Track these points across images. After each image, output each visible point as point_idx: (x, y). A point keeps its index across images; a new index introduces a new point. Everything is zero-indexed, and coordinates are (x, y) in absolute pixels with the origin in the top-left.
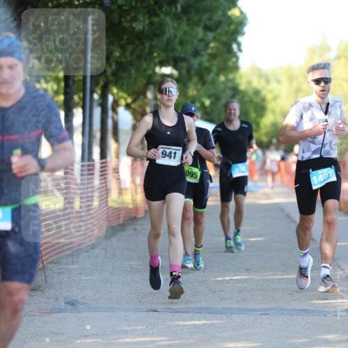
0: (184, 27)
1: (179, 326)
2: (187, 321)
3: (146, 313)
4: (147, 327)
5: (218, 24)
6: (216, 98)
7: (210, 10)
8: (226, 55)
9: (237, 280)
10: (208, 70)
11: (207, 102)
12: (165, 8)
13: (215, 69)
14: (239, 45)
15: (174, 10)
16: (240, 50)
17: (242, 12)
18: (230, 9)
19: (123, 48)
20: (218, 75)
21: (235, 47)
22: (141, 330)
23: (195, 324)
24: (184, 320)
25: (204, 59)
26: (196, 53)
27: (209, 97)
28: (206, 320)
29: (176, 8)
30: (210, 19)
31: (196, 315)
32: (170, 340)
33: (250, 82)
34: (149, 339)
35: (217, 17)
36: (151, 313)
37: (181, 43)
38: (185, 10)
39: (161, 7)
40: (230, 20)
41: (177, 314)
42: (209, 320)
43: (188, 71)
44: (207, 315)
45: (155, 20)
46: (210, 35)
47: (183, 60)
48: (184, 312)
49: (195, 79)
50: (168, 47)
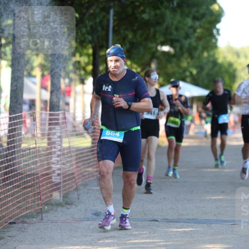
0: (178, 17)
1: (173, 232)
2: (179, 228)
3: (150, 222)
4: (150, 232)
5: (203, 16)
6: (200, 68)
7: (198, 5)
8: (209, 38)
9: (215, 199)
10: (195, 48)
11: (195, 72)
12: (165, 4)
13: (200, 48)
14: (218, 30)
15: (171, 5)
16: (218, 34)
17: (220, 7)
18: (211, 5)
19: (135, 32)
20: (202, 52)
21: (215, 32)
22: (146, 234)
23: (185, 231)
24: (177, 228)
25: (193, 41)
26: (187, 36)
27: (196, 67)
28: (192, 228)
29: (173, 4)
30: (198, 12)
31: (185, 224)
32: (167, 242)
33: (225, 58)
34: (151, 241)
35: (202, 10)
36: (153, 222)
37: (177, 29)
38: (180, 6)
39: (162, 3)
40: (212, 13)
41: (172, 223)
42: (194, 228)
43: (181, 49)
44: (193, 224)
45: (158, 12)
46: (197, 23)
47: (177, 41)
48: (177, 222)
49: (186, 55)
50: (167, 32)
